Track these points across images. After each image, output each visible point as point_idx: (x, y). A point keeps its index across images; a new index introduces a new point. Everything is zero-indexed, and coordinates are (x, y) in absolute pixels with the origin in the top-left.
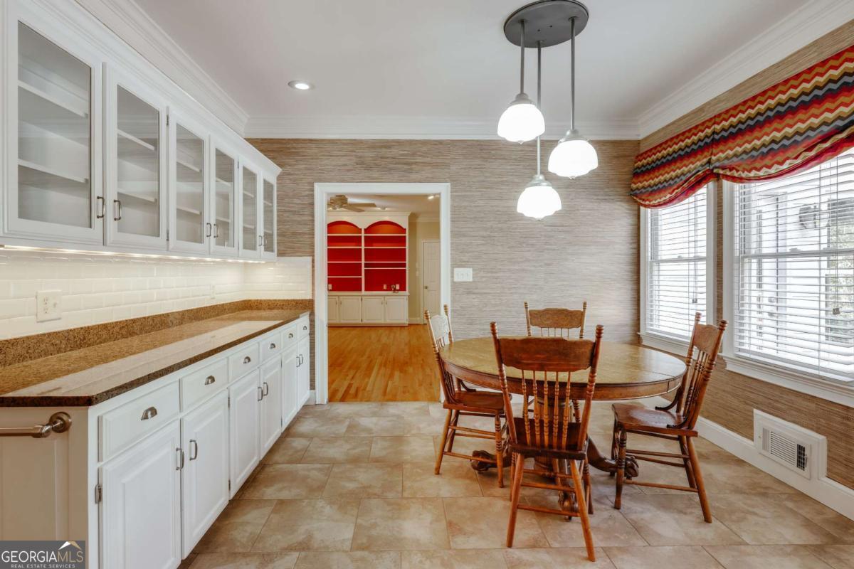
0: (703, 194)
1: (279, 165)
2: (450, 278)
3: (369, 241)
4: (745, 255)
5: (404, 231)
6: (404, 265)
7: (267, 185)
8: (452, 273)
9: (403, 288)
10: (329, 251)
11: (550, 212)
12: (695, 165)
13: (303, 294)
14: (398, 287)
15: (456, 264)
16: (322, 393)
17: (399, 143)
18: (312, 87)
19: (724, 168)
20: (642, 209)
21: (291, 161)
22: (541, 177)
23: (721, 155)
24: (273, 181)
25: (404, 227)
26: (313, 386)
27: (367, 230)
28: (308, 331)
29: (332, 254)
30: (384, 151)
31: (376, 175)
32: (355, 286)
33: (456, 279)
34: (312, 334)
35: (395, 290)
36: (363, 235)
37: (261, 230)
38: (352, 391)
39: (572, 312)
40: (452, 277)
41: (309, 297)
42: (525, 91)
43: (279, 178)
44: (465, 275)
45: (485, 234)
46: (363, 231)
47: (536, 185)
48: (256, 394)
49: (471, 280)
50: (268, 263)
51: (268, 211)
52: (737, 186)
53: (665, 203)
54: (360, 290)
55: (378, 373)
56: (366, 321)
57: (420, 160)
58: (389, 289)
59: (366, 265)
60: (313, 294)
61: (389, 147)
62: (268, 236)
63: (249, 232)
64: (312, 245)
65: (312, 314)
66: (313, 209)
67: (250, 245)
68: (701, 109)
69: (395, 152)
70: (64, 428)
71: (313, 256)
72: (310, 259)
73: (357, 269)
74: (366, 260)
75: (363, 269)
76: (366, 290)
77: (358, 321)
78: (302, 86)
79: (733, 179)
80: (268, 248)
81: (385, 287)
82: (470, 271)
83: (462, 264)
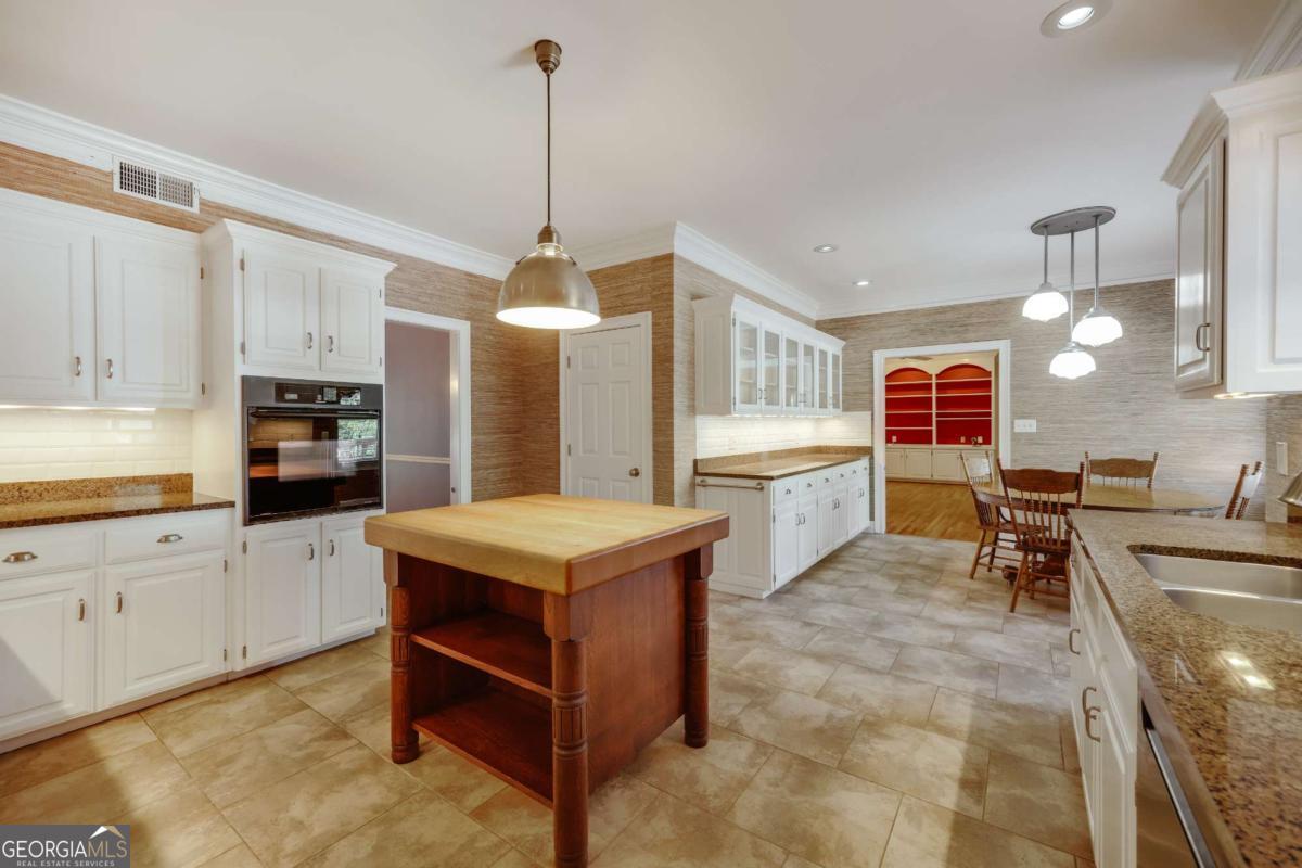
1: (844, 339)
2: (1009, 430)
3: (940, 387)
5: (989, 374)
6: (989, 414)
7: (835, 358)
8: (1013, 423)
9: (987, 441)
10: (887, 400)
11: (1084, 372)
13: (865, 442)
14: (980, 440)
15: (1017, 414)
16: (880, 524)
17: (953, 308)
18: (871, 282)
21: (854, 335)
22: (1073, 344)
24: (840, 353)
25: (988, 370)
26: (872, 518)
27: (938, 376)
28: (868, 471)
29: (890, 404)
30: (939, 317)
31: (931, 339)
32: (924, 438)
33: (1017, 430)
34: (872, 473)
35: (976, 443)
36: (934, 381)
37: (830, 393)
38: (910, 530)
39: (1141, 462)
40: (1013, 428)
41: (869, 444)
42: (1049, 281)
43: (844, 349)
44: (1028, 426)
46: (934, 377)
47: (1070, 351)
48: (831, 506)
49: (1035, 431)
50: (836, 417)
51: (835, 376)
54: (930, 442)
55: (940, 521)
56: (936, 478)
58: (968, 442)
59: (938, 415)
60: (873, 443)
62: (836, 396)
63: (823, 396)
64: (872, 402)
65: (872, 458)
66: (872, 372)
67: (823, 405)
69: (950, 316)
70: (762, 489)
71: (872, 410)
72: (870, 413)
73: (927, 420)
74: (938, 408)
75: (934, 419)
76: (939, 442)
77: (927, 477)
78: (863, 283)
80: (836, 406)
81: (963, 439)
82: (1033, 423)
83: (1024, 416)
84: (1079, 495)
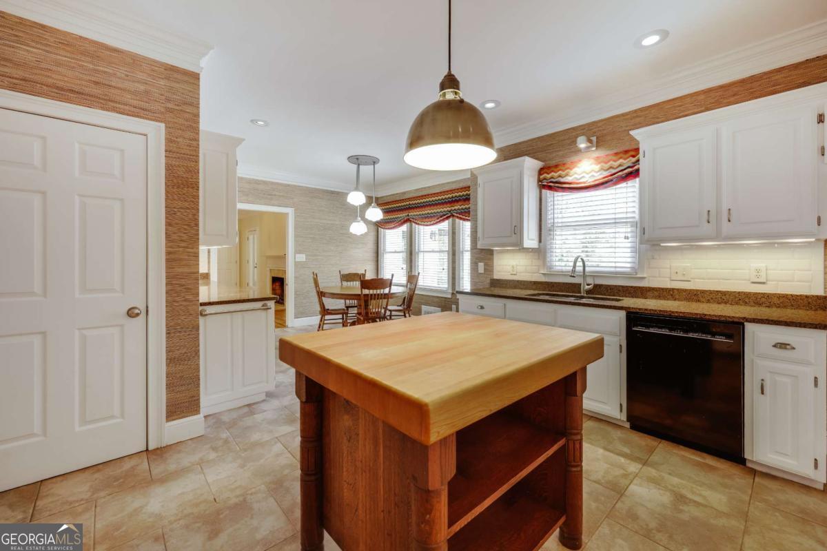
0: (405, 228)
2: (293, 259)
4: (419, 251)
8: (295, 256)
12: (403, 215)
15: (297, 252)
17: (265, 183)
19: (413, 219)
20: (379, 228)
22: (360, 219)
23: (413, 213)
33: (297, 260)
44: (301, 258)
45: (312, 236)
49: (304, 260)
52: (417, 226)
53: (391, 228)
57: (277, 193)
61: (259, 184)
68: (404, 193)
79: (416, 223)
82: (304, 256)
83: (300, 252)
84: (390, 289)
